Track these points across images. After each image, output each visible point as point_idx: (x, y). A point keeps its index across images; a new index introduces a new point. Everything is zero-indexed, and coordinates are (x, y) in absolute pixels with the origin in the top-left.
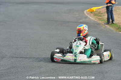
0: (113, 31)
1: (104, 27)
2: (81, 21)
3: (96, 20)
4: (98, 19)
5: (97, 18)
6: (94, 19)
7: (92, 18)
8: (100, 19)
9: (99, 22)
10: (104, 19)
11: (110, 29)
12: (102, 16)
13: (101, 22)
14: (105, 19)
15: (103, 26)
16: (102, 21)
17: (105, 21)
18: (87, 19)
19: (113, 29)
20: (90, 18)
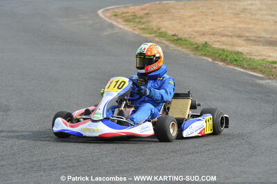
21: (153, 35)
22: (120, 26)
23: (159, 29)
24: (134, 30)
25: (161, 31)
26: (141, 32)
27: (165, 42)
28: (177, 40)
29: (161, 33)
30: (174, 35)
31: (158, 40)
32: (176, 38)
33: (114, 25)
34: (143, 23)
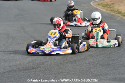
4: (109, 10)
5: (107, 9)
8: (111, 10)
9: (111, 13)
10: (115, 10)
12: (112, 7)
13: (114, 13)
14: (116, 10)
16: (114, 12)
21: (115, 13)
22: (100, 9)
23: (118, 10)
24: (107, 11)
26: (110, 11)
31: (117, 15)
33: (97, 9)
34: (111, 8)
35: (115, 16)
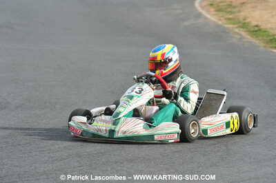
0: (258, 46)
1: (239, 37)
2: (187, 23)
3: (220, 23)
4: (226, 19)
5: (223, 17)
6: (216, 20)
7: (211, 17)
8: (230, 19)
9: (226, 26)
10: (238, 19)
11: (251, 42)
13: (231, 26)
14: (241, 20)
15: (236, 36)
16: (234, 24)
17: (241, 25)
18: (200, 20)
19: (257, 42)
20: (206, 18)
21: (236, 26)
23: (244, 19)
24: (220, 20)
25: (245, 21)
26: (226, 22)
27: (243, 33)
28: (256, 31)
29: (244, 23)
30: (256, 26)
31: (236, 30)
32: (256, 29)
35: (229, 32)
